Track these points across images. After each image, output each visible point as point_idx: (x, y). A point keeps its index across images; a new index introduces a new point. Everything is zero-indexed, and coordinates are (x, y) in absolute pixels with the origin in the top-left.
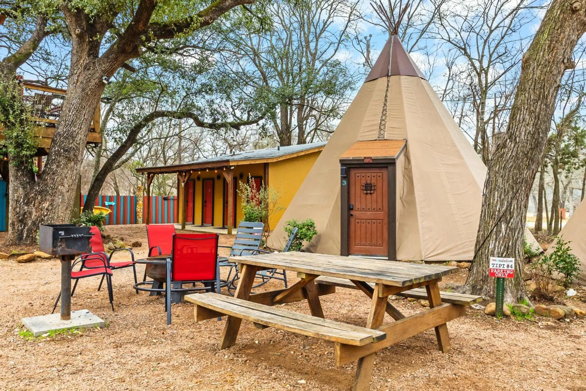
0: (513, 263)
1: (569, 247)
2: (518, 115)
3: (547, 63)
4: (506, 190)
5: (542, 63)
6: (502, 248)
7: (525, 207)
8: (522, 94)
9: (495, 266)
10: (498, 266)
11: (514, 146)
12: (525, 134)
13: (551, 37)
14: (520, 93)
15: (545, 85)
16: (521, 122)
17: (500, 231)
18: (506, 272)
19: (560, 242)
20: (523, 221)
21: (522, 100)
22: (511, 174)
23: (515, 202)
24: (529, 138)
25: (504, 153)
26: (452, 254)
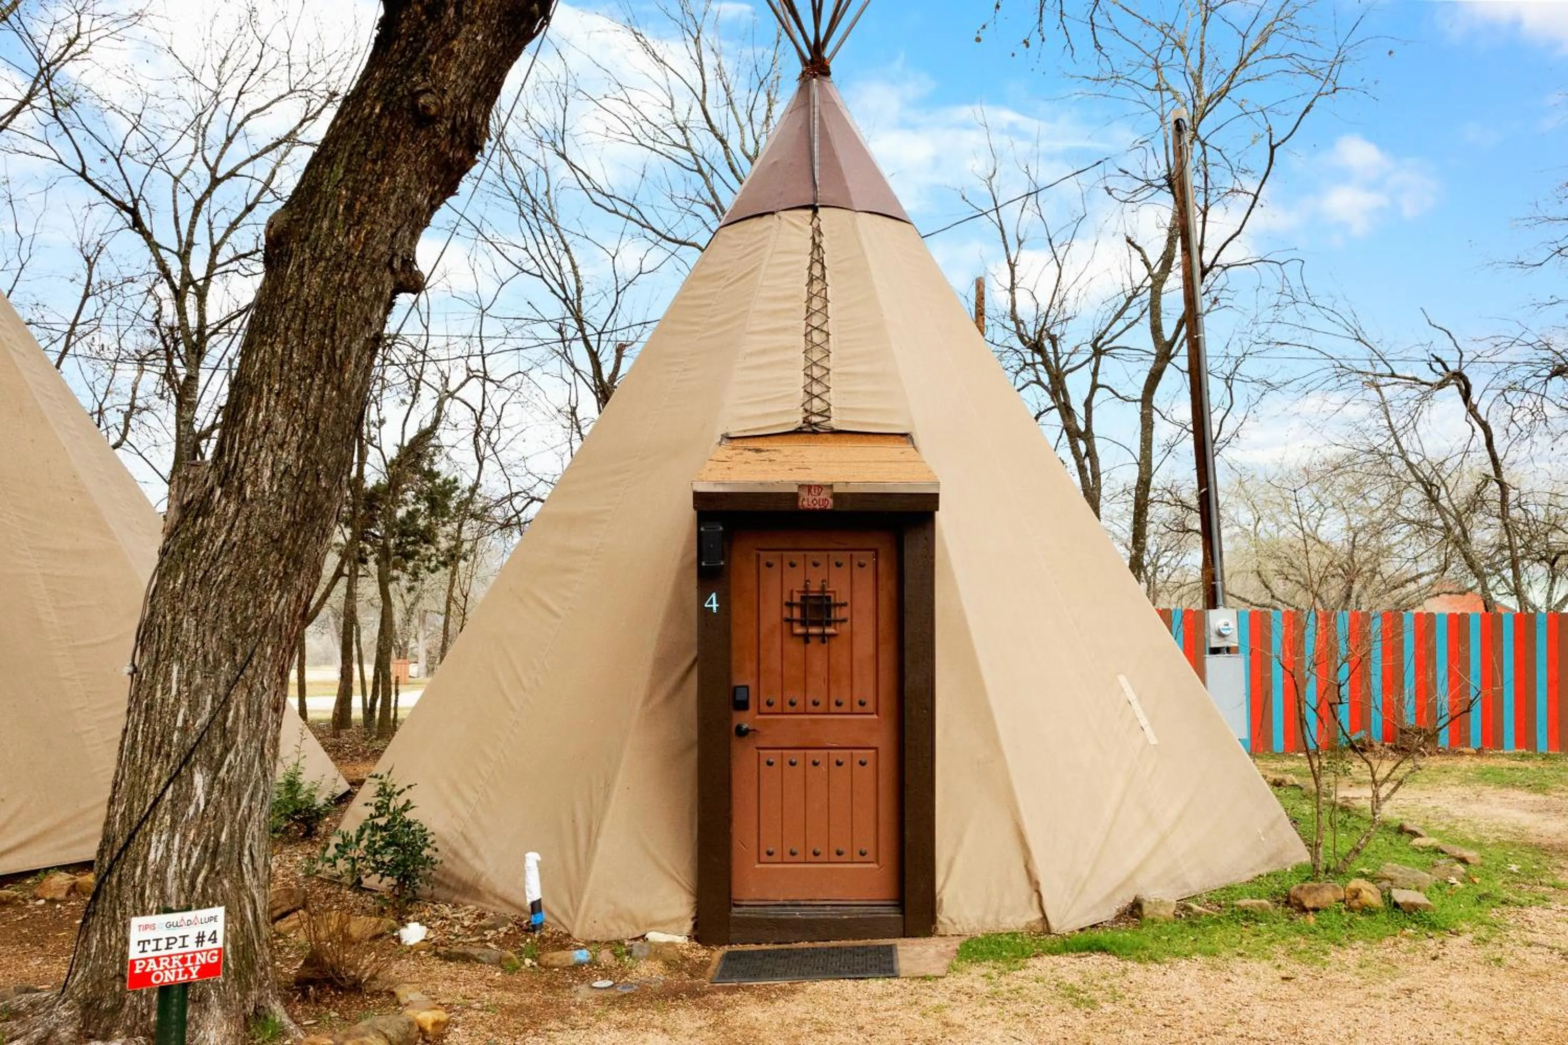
0: (219, 927)
1: (408, 802)
2: (251, 409)
3: (342, 258)
4: (211, 657)
5: (328, 254)
6: (196, 854)
7: (276, 710)
8: (264, 343)
9: (150, 947)
10: (163, 944)
11: (238, 512)
12: (273, 474)
13: (355, 181)
14: (258, 339)
15: (335, 324)
16: (260, 433)
17: (188, 799)
18: (193, 959)
19: (384, 790)
20: (268, 756)
21: (263, 362)
22: (225, 604)
23: (239, 697)
24: (287, 490)
25: (203, 533)
26: (61, 842)
